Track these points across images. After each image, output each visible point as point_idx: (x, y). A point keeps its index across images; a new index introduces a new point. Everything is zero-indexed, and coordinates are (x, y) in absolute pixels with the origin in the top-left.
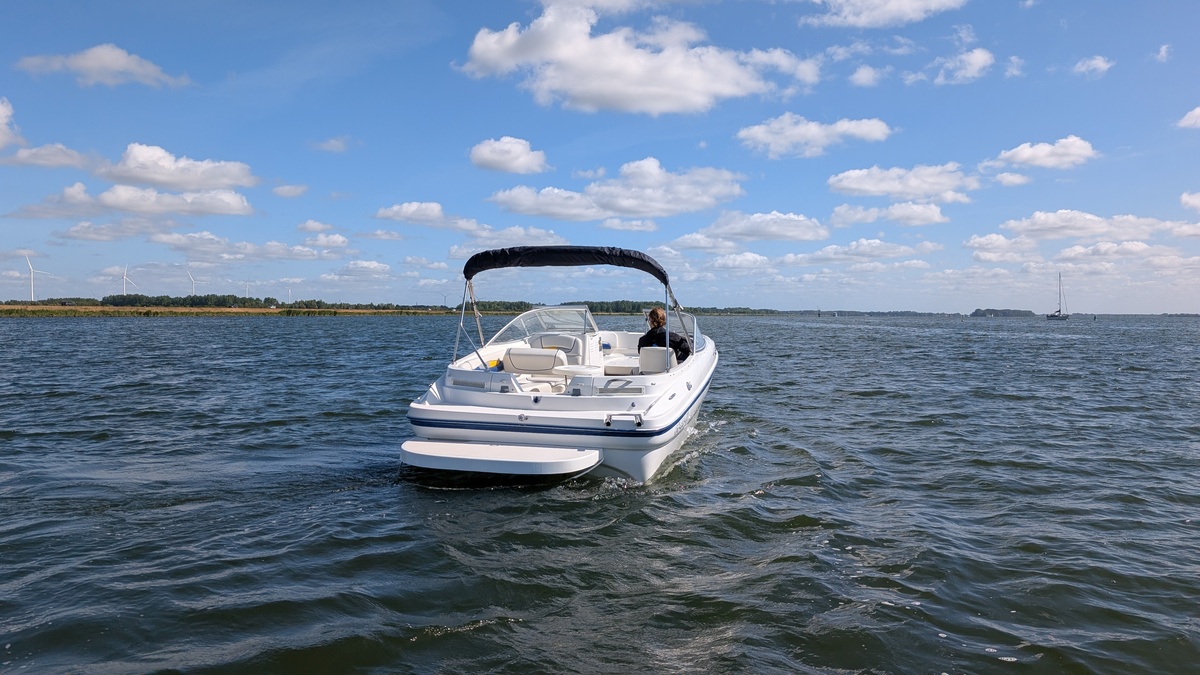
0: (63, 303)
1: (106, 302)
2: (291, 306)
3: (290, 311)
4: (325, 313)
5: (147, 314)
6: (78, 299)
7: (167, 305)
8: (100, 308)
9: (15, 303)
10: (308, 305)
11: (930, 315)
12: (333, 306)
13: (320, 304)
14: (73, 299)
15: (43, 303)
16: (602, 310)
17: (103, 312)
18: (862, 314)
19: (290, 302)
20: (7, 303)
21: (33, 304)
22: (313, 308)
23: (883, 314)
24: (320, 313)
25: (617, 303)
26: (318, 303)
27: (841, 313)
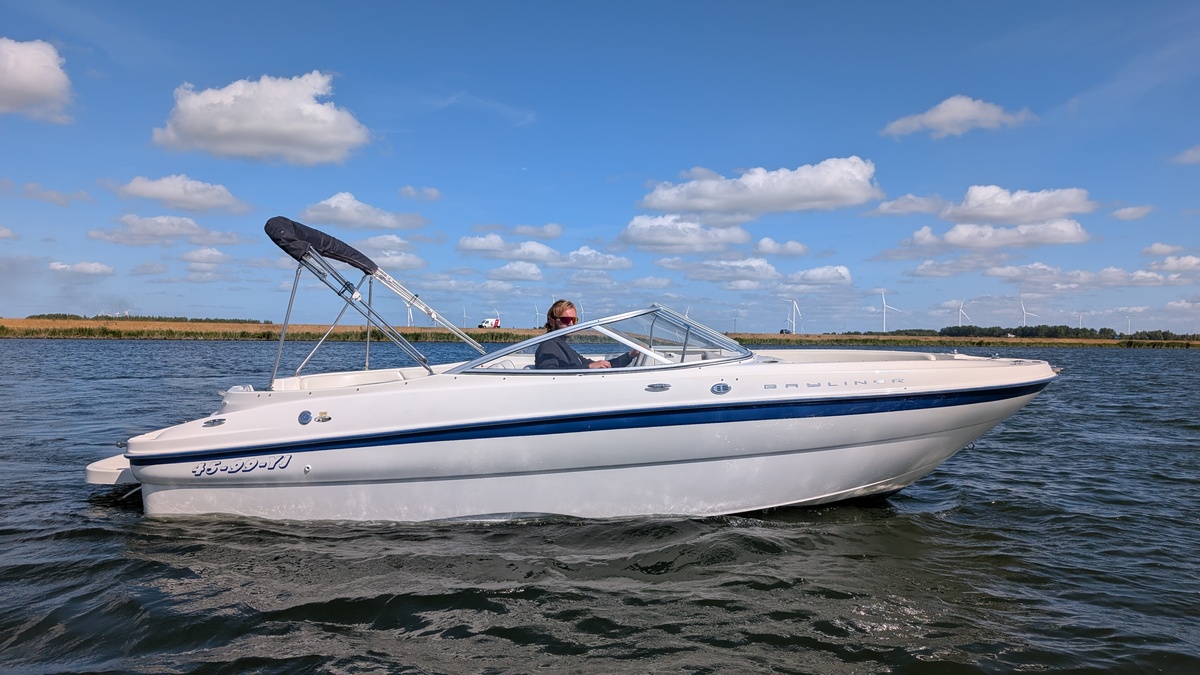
0: (907, 333)
1: (944, 333)
2: (1131, 337)
3: (1131, 342)
4: (1174, 345)
6: (921, 331)
7: (999, 336)
8: (938, 338)
9: (871, 333)
10: (1152, 336)
12: (1183, 337)
13: (1166, 335)
14: (916, 331)
15: (892, 333)
17: (940, 341)
19: (1129, 332)
20: (865, 334)
21: (884, 334)
22: (1158, 340)
24: (1168, 345)
26: (1164, 334)
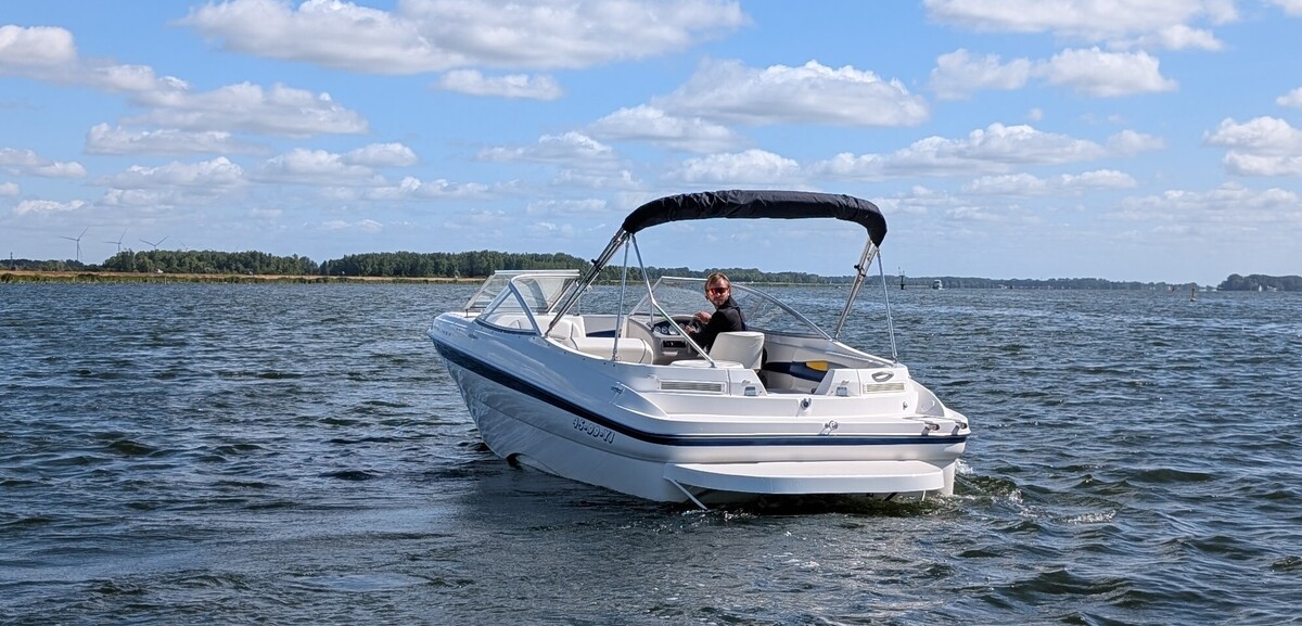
11: (1136, 286)
16: (437, 272)
23: (1037, 284)
25: (471, 256)
27: (950, 283)
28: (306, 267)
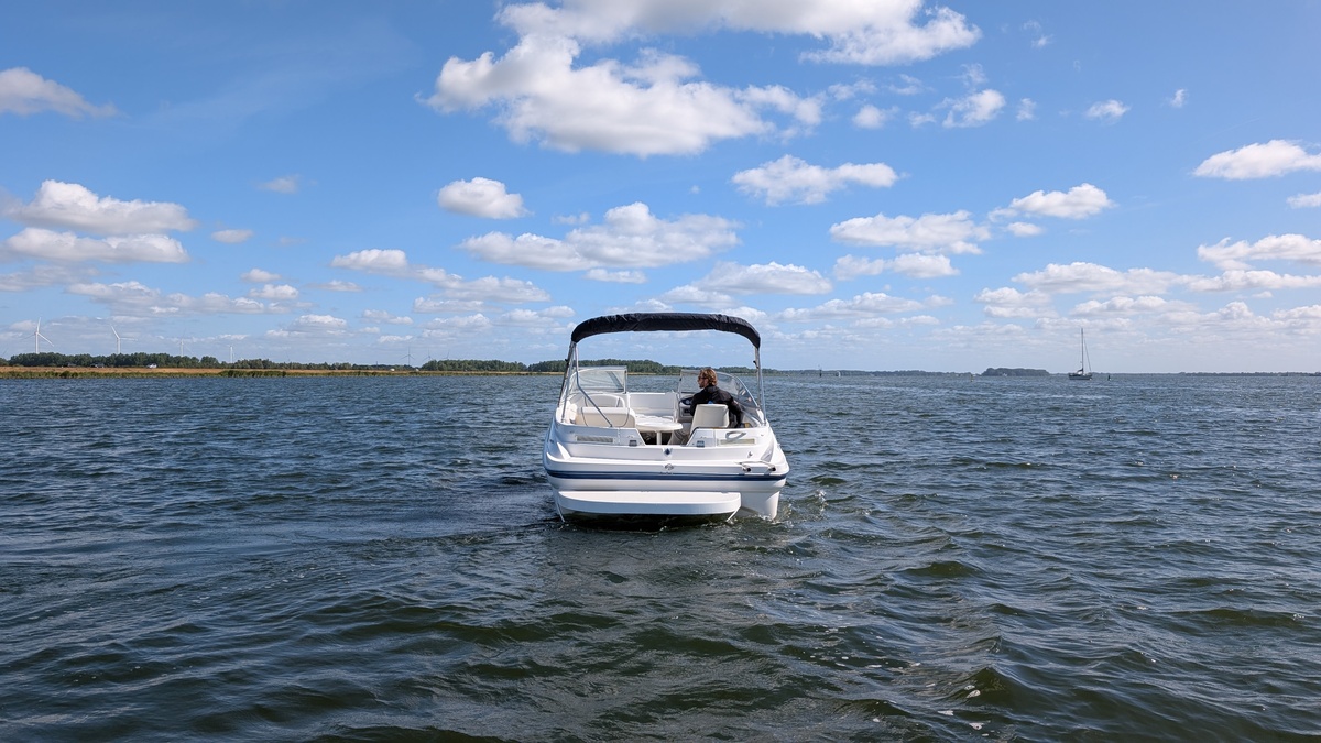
1: (14, 362)
2: (233, 366)
3: (232, 371)
4: (272, 374)
5: (65, 375)
7: (88, 365)
8: (8, 369)
10: (253, 364)
11: (940, 374)
12: (281, 366)
13: (266, 364)
17: (13, 373)
18: (868, 374)
19: (231, 360)
22: (258, 369)
23: (889, 374)
24: (266, 374)
26: (264, 362)
27: (844, 373)
28: (521, 367)
